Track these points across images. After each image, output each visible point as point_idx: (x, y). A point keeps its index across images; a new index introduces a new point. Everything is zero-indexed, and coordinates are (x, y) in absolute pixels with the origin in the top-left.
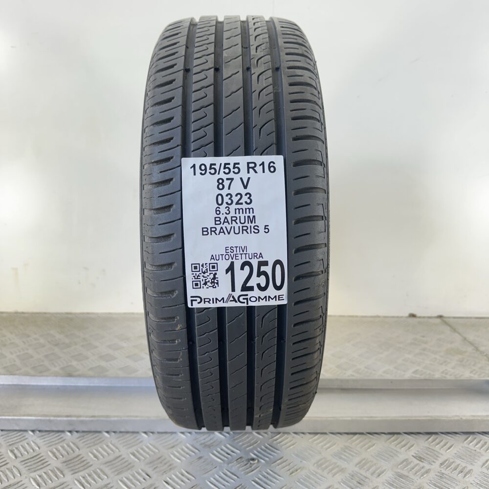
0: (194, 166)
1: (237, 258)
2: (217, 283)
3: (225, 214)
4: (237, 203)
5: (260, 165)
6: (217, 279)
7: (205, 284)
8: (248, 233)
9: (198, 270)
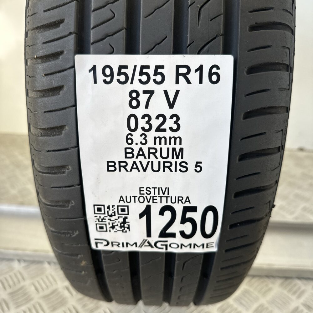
0: (94, 69)
1: (155, 201)
2: (129, 228)
3: (139, 144)
4: (158, 129)
5: (196, 71)
6: (127, 223)
7: (113, 227)
8: (171, 171)
9: (103, 212)
